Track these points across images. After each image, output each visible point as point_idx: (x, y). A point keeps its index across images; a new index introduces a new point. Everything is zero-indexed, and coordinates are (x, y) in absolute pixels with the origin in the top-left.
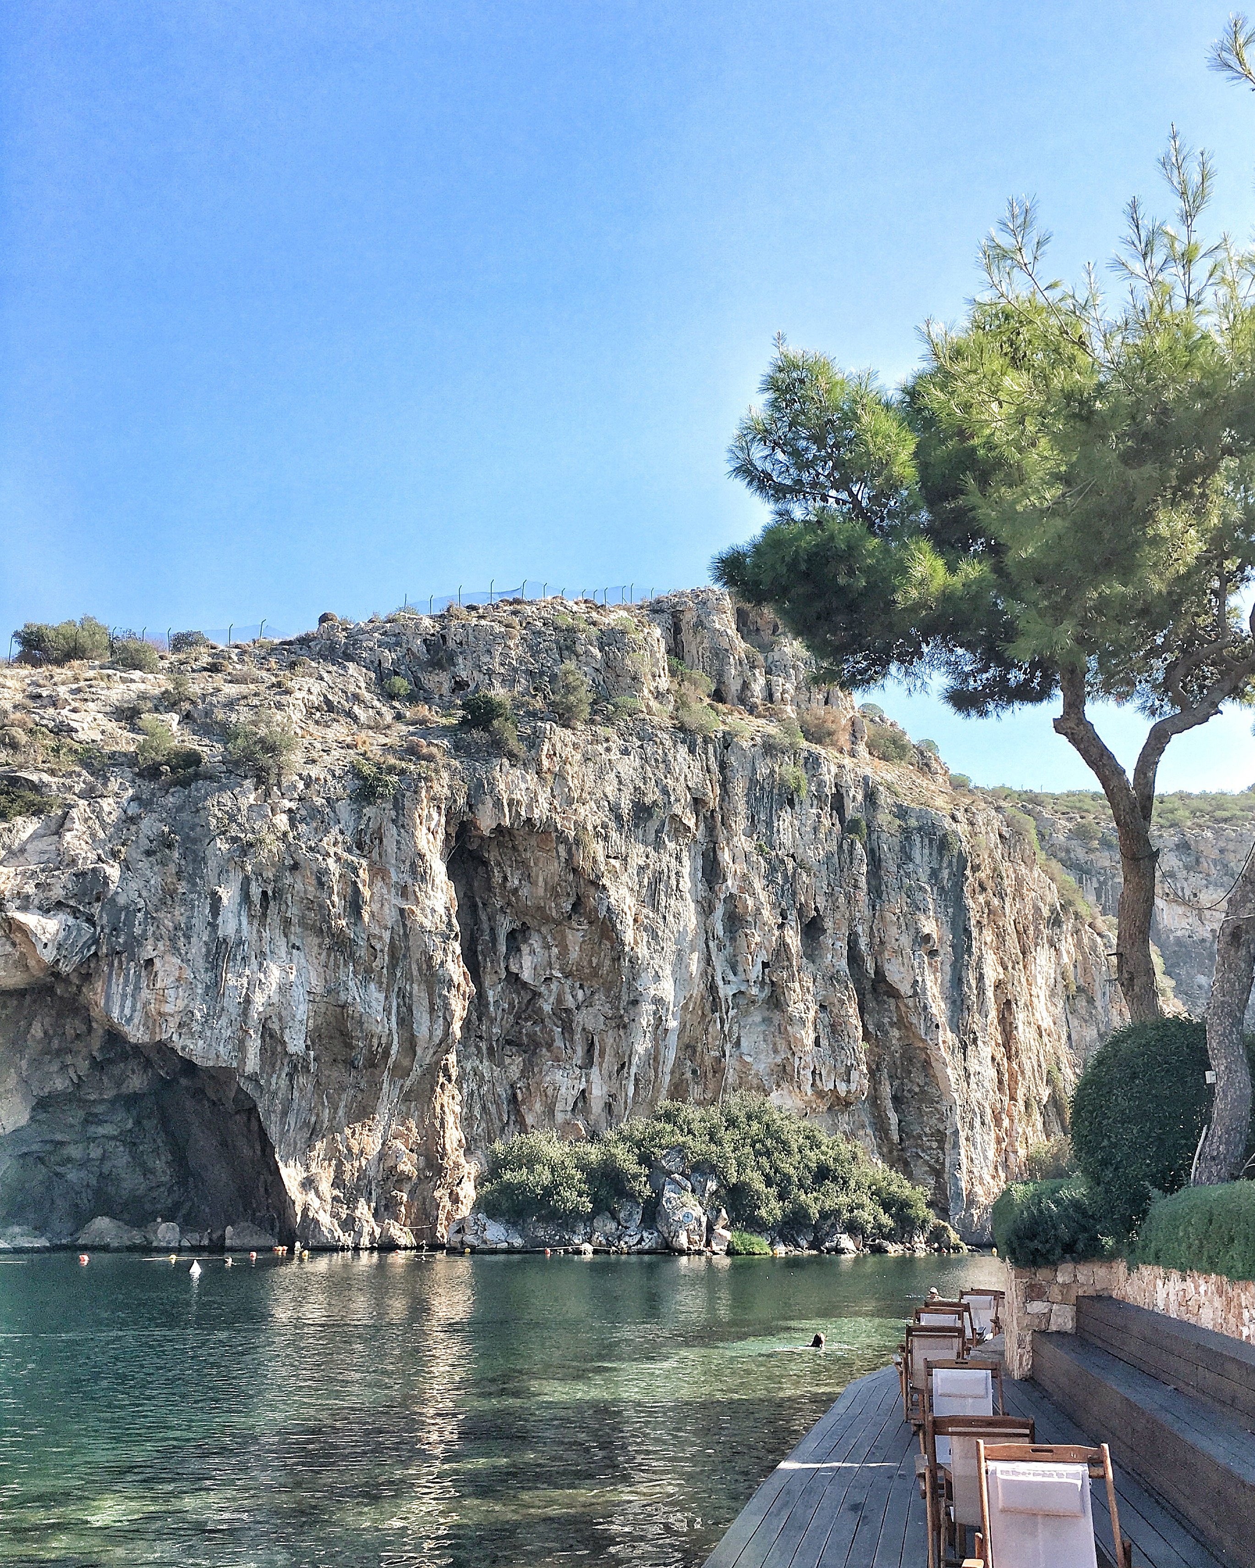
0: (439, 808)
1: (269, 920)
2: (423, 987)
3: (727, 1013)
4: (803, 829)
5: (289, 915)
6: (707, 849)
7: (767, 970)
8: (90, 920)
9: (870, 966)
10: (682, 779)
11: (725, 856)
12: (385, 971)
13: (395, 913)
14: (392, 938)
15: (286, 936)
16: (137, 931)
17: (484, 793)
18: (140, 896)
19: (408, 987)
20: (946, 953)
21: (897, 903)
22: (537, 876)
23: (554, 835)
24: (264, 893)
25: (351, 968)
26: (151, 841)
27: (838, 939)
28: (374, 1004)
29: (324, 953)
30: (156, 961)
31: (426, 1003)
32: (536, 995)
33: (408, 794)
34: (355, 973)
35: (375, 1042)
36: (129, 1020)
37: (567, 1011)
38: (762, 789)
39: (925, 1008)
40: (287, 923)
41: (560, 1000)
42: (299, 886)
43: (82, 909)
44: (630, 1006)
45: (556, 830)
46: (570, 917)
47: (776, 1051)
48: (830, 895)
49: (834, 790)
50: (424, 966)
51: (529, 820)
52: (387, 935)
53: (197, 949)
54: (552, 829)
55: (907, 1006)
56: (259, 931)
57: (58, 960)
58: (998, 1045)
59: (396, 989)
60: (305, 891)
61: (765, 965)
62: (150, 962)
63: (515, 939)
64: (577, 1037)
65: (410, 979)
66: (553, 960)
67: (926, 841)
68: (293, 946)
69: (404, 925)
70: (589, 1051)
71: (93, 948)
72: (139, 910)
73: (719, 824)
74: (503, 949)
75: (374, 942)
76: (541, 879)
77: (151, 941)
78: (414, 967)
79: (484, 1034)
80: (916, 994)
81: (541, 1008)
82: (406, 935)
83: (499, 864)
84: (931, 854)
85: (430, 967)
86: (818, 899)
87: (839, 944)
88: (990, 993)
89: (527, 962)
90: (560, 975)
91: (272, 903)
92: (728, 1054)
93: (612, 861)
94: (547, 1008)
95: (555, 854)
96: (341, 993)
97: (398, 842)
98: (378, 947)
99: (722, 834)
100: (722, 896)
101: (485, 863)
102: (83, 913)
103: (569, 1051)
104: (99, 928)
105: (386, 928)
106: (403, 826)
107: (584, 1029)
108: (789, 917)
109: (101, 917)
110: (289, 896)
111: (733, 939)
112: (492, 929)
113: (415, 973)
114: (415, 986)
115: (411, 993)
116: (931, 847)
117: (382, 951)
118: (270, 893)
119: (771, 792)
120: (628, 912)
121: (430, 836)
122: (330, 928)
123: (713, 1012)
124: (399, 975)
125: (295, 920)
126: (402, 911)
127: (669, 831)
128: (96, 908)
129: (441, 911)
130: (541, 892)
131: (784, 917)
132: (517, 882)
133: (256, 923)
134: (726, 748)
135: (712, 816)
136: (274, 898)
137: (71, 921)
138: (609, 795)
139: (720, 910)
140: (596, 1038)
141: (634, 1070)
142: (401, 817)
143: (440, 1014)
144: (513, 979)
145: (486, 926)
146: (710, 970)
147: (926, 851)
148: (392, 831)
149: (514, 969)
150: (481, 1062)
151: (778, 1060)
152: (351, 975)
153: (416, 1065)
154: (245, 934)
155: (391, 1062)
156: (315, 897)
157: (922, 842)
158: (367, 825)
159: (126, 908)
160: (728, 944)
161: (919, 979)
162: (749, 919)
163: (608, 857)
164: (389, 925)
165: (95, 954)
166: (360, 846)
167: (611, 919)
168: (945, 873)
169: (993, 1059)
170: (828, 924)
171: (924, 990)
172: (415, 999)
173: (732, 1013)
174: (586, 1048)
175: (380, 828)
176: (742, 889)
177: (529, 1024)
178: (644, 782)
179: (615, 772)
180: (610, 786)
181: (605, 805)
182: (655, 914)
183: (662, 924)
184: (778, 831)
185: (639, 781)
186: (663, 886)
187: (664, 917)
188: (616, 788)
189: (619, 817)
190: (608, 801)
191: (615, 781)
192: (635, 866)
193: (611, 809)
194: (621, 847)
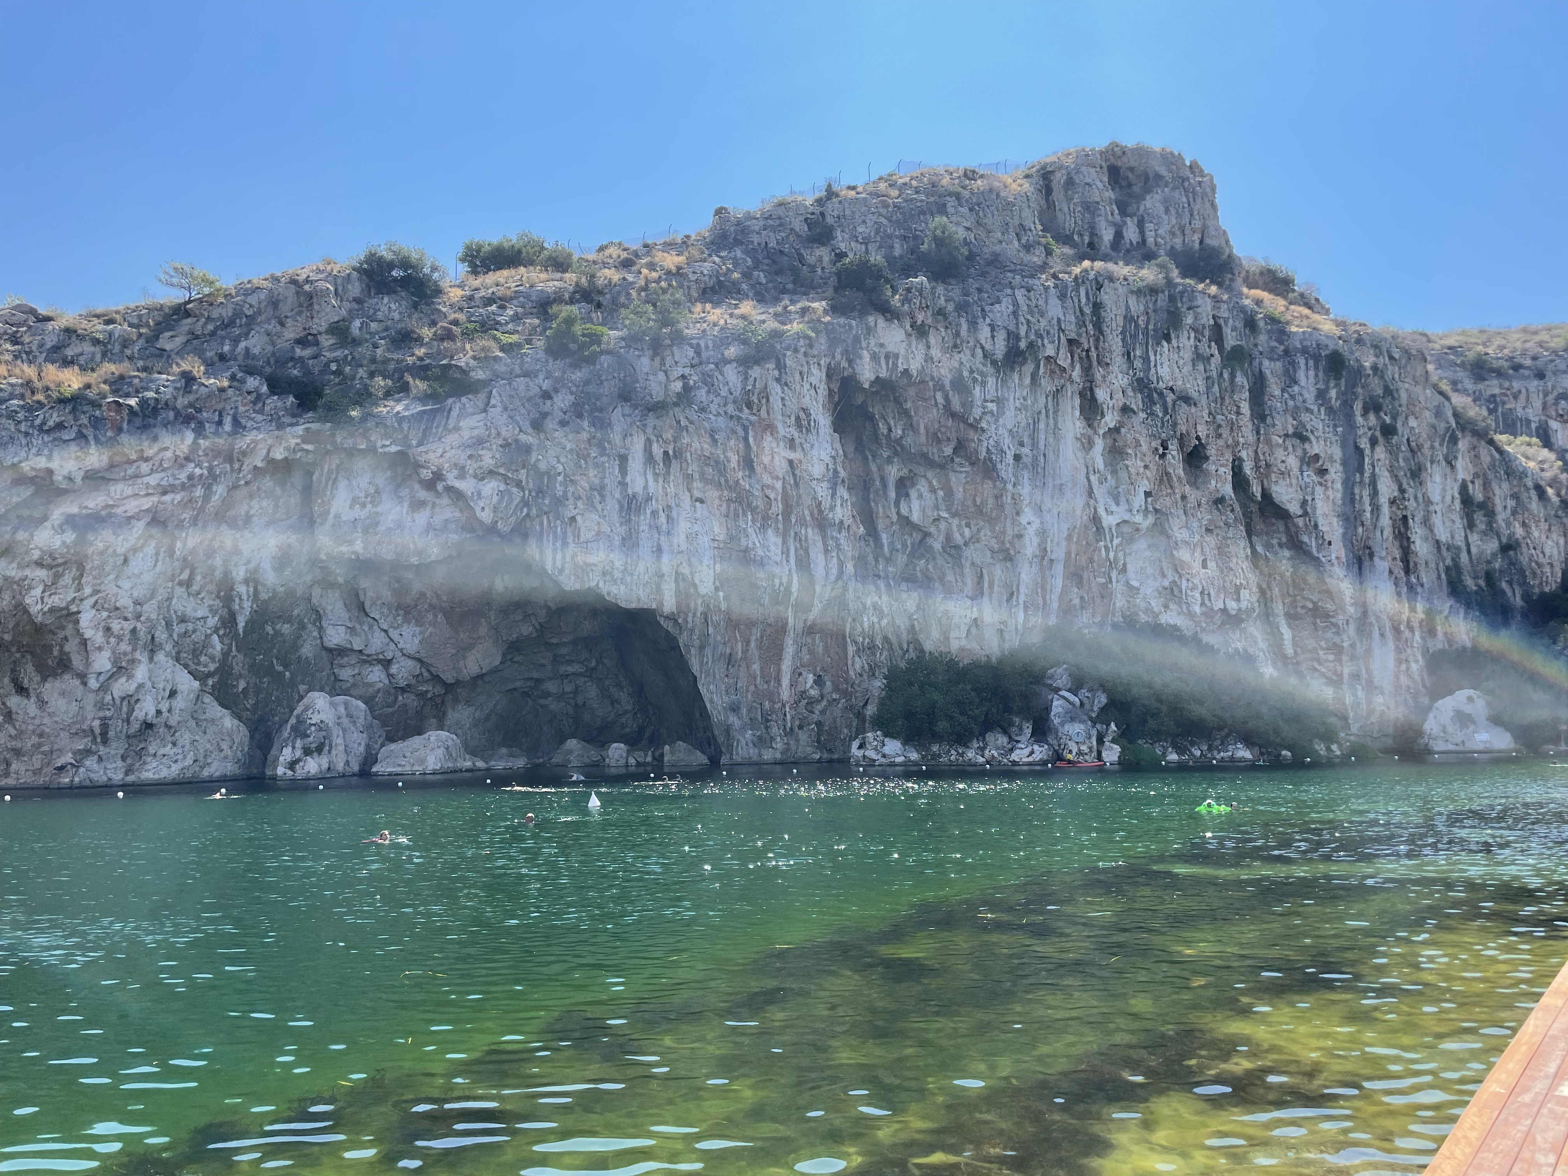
0: (819, 364)
1: (672, 477)
2: (816, 530)
3: (1111, 541)
4: (1181, 362)
5: (690, 472)
6: (1084, 388)
7: (1150, 499)
8: (519, 484)
9: (1256, 490)
10: (1055, 321)
11: (1101, 395)
12: (780, 517)
13: (785, 465)
14: (784, 488)
15: (689, 491)
16: (559, 490)
17: (862, 348)
18: (559, 461)
19: (803, 531)
20: (1336, 473)
21: (1282, 426)
22: (918, 425)
23: (931, 384)
24: (666, 453)
25: (750, 517)
26: (565, 413)
27: (1222, 466)
28: (772, 548)
29: (725, 505)
30: (578, 518)
31: (820, 544)
32: (927, 534)
33: (789, 353)
34: (753, 521)
35: (777, 581)
36: (561, 571)
37: (957, 547)
38: (1137, 325)
39: (1316, 526)
40: (689, 478)
41: (948, 538)
42: (696, 445)
43: (510, 475)
44: (1016, 540)
45: (933, 379)
46: (952, 460)
47: (1164, 576)
48: (1212, 423)
49: (1212, 322)
50: (816, 512)
51: (906, 371)
52: (779, 485)
53: (612, 506)
54: (928, 379)
55: (1297, 526)
56: (663, 487)
57: (497, 522)
58: (1394, 559)
59: (793, 534)
60: (702, 448)
61: (1148, 494)
62: (573, 519)
63: (905, 486)
64: (967, 570)
65: (804, 524)
66: (940, 501)
67: (1311, 363)
68: (698, 500)
69: (794, 475)
70: (979, 583)
71: (525, 510)
72: (559, 474)
73: (1095, 363)
74: (892, 494)
75: (768, 492)
76: (922, 427)
77: (571, 501)
78: (807, 512)
79: (882, 574)
80: (1305, 514)
81: (931, 547)
82: (797, 484)
83: (883, 417)
84: (1316, 375)
85: (821, 512)
86: (1199, 428)
87: (1222, 470)
88: (1386, 510)
89: (916, 505)
90: (946, 515)
91: (674, 461)
92: (1114, 580)
93: (989, 404)
94: (937, 546)
95: (933, 402)
96: (742, 540)
97: (783, 399)
98: (772, 496)
99: (1098, 373)
100: (1101, 432)
101: (871, 418)
102: (513, 479)
103: (960, 584)
104: (527, 492)
105: (777, 478)
106: (786, 384)
107: (973, 564)
108: (1170, 447)
109: (528, 482)
110: (688, 454)
111: (1114, 472)
112: (882, 479)
113: (808, 518)
114: (810, 530)
115: (806, 537)
116: (1316, 368)
117: (776, 500)
118: (671, 453)
119: (1147, 328)
120: (1008, 452)
121: (813, 392)
122: (727, 481)
123: (1098, 541)
124: (793, 521)
125: (696, 476)
126: (791, 462)
127: (1045, 373)
128: (523, 475)
129: (827, 459)
130: (923, 439)
131: (1165, 448)
132: (900, 432)
133: (661, 480)
134: (1099, 289)
135: (1088, 356)
136: (675, 457)
137: (502, 487)
138: (983, 342)
139: (1099, 445)
140: (984, 571)
141: (1022, 598)
142: (784, 375)
143: (834, 554)
144: (905, 522)
145: (876, 476)
146: (1092, 502)
147: (1312, 373)
148: (776, 390)
149: (904, 511)
150: (880, 598)
151: (1166, 583)
152: (750, 523)
153: (816, 602)
154: (651, 490)
155: (793, 599)
156: (711, 453)
157: (1307, 364)
158: (754, 385)
159: (548, 473)
160: (1109, 477)
161: (1309, 498)
162: (1130, 451)
163: (985, 401)
164: (781, 476)
165: (528, 515)
166: (749, 406)
167: (991, 460)
168: (1333, 393)
169: (1391, 572)
170: (1211, 451)
171: (1314, 509)
172: (810, 542)
173: (1116, 541)
174: (976, 580)
175: (766, 387)
177: (923, 562)
178: (1017, 328)
179: (988, 320)
180: (984, 333)
181: (979, 351)
182: (1035, 452)
183: (1042, 461)
184: (1155, 366)
185: (1012, 327)
186: (1042, 425)
187: (1044, 455)
188: (989, 335)
189: (994, 363)
190: (983, 348)
191: (988, 329)
192: (1012, 409)
193: (985, 356)
194: (997, 390)
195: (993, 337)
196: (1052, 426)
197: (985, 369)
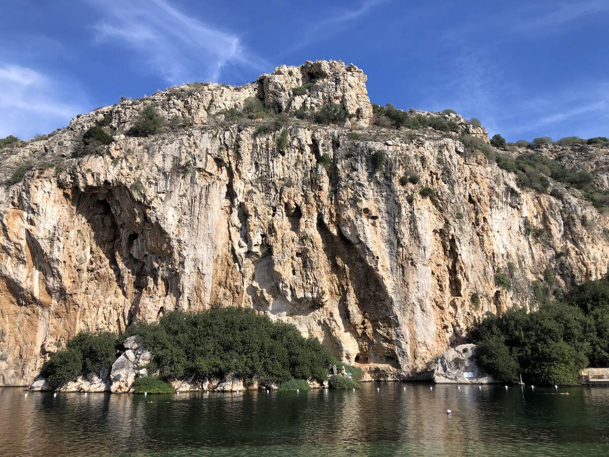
0: (50, 182)
4: (289, 165)
6: (228, 183)
7: (264, 239)
9: (334, 230)
10: (205, 149)
13: (26, 232)
14: (28, 244)
17: (77, 172)
21: (346, 194)
23: (121, 187)
25: (10, 259)
27: (310, 218)
28: (21, 274)
34: (12, 261)
39: (368, 249)
44: (181, 265)
45: (122, 184)
48: (305, 196)
49: (310, 143)
51: (107, 181)
52: (24, 243)
54: (120, 184)
58: (440, 266)
61: (263, 236)
64: (159, 282)
67: (364, 159)
69: (30, 237)
78: (41, 255)
80: (360, 241)
83: (112, 205)
86: (296, 199)
87: (309, 220)
90: (148, 253)
92: (246, 283)
93: (161, 195)
95: (126, 196)
97: (26, 200)
99: (235, 174)
100: (237, 204)
105: (22, 239)
107: (162, 278)
108: (277, 210)
111: (246, 225)
112: (120, 236)
117: (22, 250)
127: (199, 177)
131: (275, 210)
134: (239, 132)
135: (230, 166)
138: (157, 163)
139: (236, 212)
146: (231, 242)
147: (365, 164)
148: (23, 195)
149: (132, 253)
157: (361, 160)
158: (14, 194)
161: (361, 233)
162: (250, 214)
163: (159, 193)
164: (24, 238)
167: (159, 223)
168: (378, 174)
170: (304, 211)
171: (366, 239)
173: (245, 262)
175: (20, 195)
176: (246, 200)
178: (180, 155)
179: (161, 153)
180: (158, 160)
181: (155, 168)
182: (192, 217)
183: (197, 222)
184: (273, 168)
185: (176, 155)
186: (197, 203)
187: (198, 218)
188: (162, 159)
189: (164, 174)
190: (157, 166)
191: (161, 157)
192: (177, 196)
193: (159, 170)
194: (166, 187)
195: (164, 161)
196: (204, 203)
197: (157, 177)
